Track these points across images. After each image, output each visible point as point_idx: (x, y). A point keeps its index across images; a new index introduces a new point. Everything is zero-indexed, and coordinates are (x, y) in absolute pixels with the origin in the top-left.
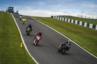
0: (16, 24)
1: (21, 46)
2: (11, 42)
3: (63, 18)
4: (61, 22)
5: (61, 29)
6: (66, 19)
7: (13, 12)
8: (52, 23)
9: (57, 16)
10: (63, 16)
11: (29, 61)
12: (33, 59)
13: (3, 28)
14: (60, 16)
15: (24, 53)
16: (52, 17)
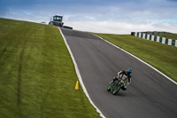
0: (68, 47)
1: (77, 88)
2: (58, 81)
3: (153, 37)
4: (149, 43)
5: (149, 57)
6: (158, 38)
7: (61, 25)
8: (133, 45)
9: (142, 33)
10: (153, 33)
11: (90, 115)
12: (98, 111)
13: (43, 54)
14: (146, 33)
15: (82, 100)
16: (133, 34)
